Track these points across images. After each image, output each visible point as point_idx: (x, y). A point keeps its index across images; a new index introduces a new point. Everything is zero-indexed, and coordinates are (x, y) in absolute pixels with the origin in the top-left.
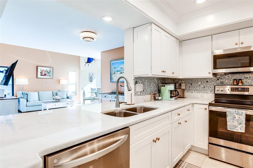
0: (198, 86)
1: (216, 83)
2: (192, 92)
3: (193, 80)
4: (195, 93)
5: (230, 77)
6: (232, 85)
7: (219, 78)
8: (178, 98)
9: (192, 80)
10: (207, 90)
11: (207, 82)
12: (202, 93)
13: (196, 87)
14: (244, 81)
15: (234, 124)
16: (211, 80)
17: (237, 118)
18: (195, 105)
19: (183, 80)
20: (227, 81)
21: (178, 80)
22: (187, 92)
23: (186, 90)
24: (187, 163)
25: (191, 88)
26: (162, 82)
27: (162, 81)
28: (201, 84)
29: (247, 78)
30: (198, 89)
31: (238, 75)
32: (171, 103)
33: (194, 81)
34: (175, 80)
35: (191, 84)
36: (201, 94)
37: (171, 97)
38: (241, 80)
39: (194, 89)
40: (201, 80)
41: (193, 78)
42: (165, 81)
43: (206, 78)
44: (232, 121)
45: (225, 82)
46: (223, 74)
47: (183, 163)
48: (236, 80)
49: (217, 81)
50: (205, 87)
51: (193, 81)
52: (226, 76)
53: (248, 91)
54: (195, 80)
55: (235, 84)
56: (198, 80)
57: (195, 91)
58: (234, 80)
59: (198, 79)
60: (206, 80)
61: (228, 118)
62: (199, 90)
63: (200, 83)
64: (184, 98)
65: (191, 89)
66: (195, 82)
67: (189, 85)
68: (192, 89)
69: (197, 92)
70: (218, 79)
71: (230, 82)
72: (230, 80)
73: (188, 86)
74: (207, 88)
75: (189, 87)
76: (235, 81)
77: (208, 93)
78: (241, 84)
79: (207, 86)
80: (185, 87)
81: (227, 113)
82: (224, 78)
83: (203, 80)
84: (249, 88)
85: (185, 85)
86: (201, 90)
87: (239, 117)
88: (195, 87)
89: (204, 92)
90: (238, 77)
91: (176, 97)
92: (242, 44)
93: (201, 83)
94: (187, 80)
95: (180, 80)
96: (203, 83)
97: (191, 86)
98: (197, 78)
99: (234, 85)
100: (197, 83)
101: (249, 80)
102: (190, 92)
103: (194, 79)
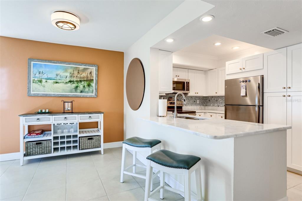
38: (172, 97)
58: (169, 97)
78: (172, 100)
92: (178, 76)
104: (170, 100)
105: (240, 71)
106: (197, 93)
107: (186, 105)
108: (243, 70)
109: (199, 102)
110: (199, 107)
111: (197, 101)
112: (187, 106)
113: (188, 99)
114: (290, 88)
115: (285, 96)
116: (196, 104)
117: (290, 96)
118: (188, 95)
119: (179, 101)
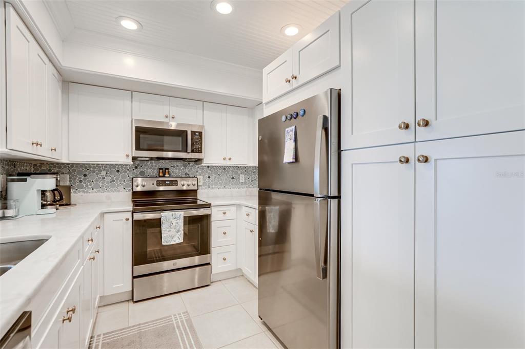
0: (99, 178)
1: (134, 173)
2: (87, 192)
3: (90, 167)
4: (94, 194)
5: (154, 164)
6: (156, 177)
7: (138, 165)
8: (60, 205)
9: (86, 168)
10: (118, 186)
11: (118, 171)
12: (108, 192)
13: (97, 181)
14: (171, 170)
15: (170, 233)
16: (126, 168)
17: (174, 224)
18: (106, 215)
19: (65, 167)
20: (149, 170)
21: (50, 167)
22: (75, 192)
23: (74, 188)
24: (102, 335)
25: (85, 183)
26: (8, 169)
27: (7, 167)
28: (106, 176)
29: (174, 167)
30: (101, 184)
31: (163, 162)
32: (43, 220)
33: (92, 169)
34: (41, 167)
35: (85, 175)
36: (106, 194)
37: (43, 206)
38: (168, 169)
39: (91, 185)
40: (106, 167)
41: (90, 164)
42: (15, 167)
43: (116, 165)
44: (168, 230)
45: (147, 171)
46: (147, 159)
47: (93, 340)
48: (162, 169)
49: (135, 171)
50: (114, 181)
51: (88, 170)
52: (149, 163)
53: (177, 185)
54: (94, 168)
55: (160, 174)
56: (100, 167)
57: (93, 189)
58: (160, 169)
59: (100, 165)
60: (116, 168)
61: (164, 227)
62: (103, 186)
63: (104, 173)
64: (70, 205)
65: (84, 185)
66: (94, 172)
67: (80, 178)
68: (87, 186)
69: (99, 191)
70: (136, 168)
71: (153, 172)
72: (154, 169)
73: (77, 178)
74: (117, 183)
75: (81, 181)
76: (161, 171)
77: (119, 191)
78: (168, 176)
79: (117, 179)
80: (70, 181)
81: (162, 220)
82: (146, 166)
83: (110, 168)
84: (177, 181)
85: (70, 178)
86: (107, 187)
87: (176, 221)
88: (93, 181)
89: (112, 191)
90: (163, 164)
91: (54, 205)
92: (173, 118)
93: (107, 173)
94: (75, 166)
95: (55, 167)
96: (111, 173)
97: (85, 180)
98: (98, 164)
99: (160, 177)
100: (97, 174)
101: (177, 169)
102: (83, 191)
103: (92, 166)
104: (161, 174)
105: (288, 87)
106: (230, 159)
107: (209, 187)
108: (295, 84)
109: (245, 179)
110: (246, 189)
111: (239, 178)
112: (212, 188)
113: (216, 173)
114: (427, 124)
115: (407, 161)
116: (236, 184)
117: (426, 160)
118: (202, 164)
119: (189, 177)
